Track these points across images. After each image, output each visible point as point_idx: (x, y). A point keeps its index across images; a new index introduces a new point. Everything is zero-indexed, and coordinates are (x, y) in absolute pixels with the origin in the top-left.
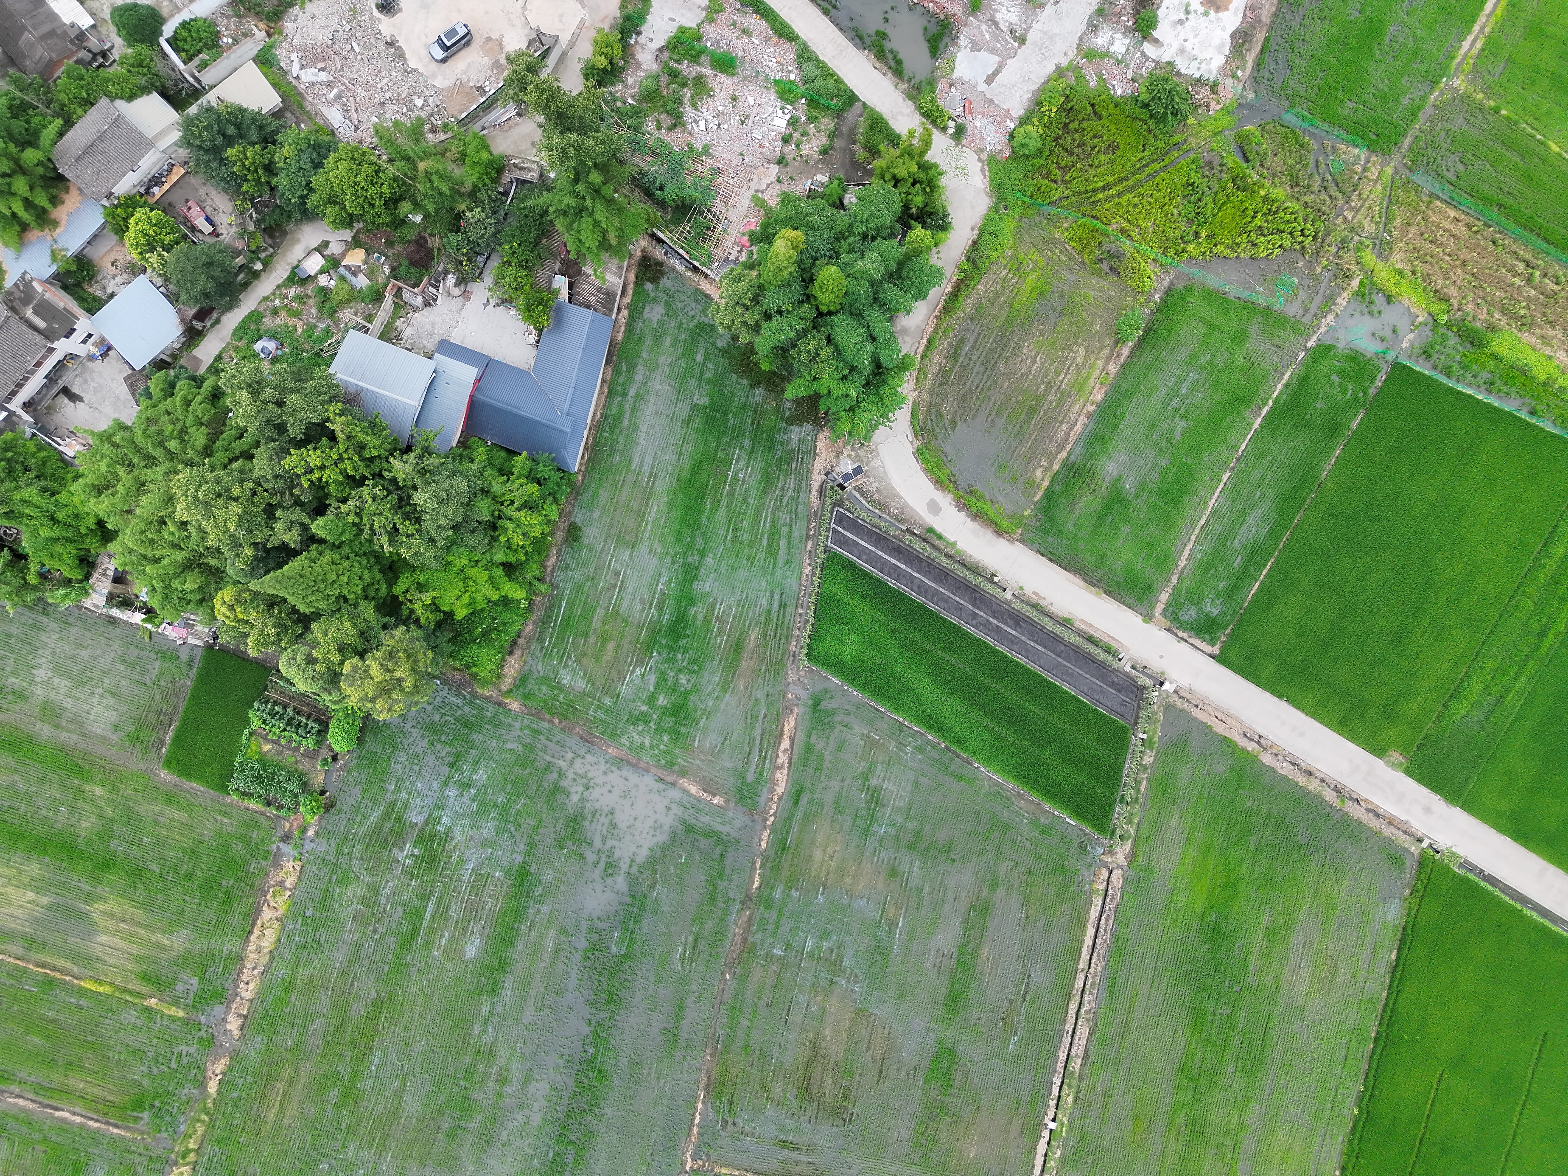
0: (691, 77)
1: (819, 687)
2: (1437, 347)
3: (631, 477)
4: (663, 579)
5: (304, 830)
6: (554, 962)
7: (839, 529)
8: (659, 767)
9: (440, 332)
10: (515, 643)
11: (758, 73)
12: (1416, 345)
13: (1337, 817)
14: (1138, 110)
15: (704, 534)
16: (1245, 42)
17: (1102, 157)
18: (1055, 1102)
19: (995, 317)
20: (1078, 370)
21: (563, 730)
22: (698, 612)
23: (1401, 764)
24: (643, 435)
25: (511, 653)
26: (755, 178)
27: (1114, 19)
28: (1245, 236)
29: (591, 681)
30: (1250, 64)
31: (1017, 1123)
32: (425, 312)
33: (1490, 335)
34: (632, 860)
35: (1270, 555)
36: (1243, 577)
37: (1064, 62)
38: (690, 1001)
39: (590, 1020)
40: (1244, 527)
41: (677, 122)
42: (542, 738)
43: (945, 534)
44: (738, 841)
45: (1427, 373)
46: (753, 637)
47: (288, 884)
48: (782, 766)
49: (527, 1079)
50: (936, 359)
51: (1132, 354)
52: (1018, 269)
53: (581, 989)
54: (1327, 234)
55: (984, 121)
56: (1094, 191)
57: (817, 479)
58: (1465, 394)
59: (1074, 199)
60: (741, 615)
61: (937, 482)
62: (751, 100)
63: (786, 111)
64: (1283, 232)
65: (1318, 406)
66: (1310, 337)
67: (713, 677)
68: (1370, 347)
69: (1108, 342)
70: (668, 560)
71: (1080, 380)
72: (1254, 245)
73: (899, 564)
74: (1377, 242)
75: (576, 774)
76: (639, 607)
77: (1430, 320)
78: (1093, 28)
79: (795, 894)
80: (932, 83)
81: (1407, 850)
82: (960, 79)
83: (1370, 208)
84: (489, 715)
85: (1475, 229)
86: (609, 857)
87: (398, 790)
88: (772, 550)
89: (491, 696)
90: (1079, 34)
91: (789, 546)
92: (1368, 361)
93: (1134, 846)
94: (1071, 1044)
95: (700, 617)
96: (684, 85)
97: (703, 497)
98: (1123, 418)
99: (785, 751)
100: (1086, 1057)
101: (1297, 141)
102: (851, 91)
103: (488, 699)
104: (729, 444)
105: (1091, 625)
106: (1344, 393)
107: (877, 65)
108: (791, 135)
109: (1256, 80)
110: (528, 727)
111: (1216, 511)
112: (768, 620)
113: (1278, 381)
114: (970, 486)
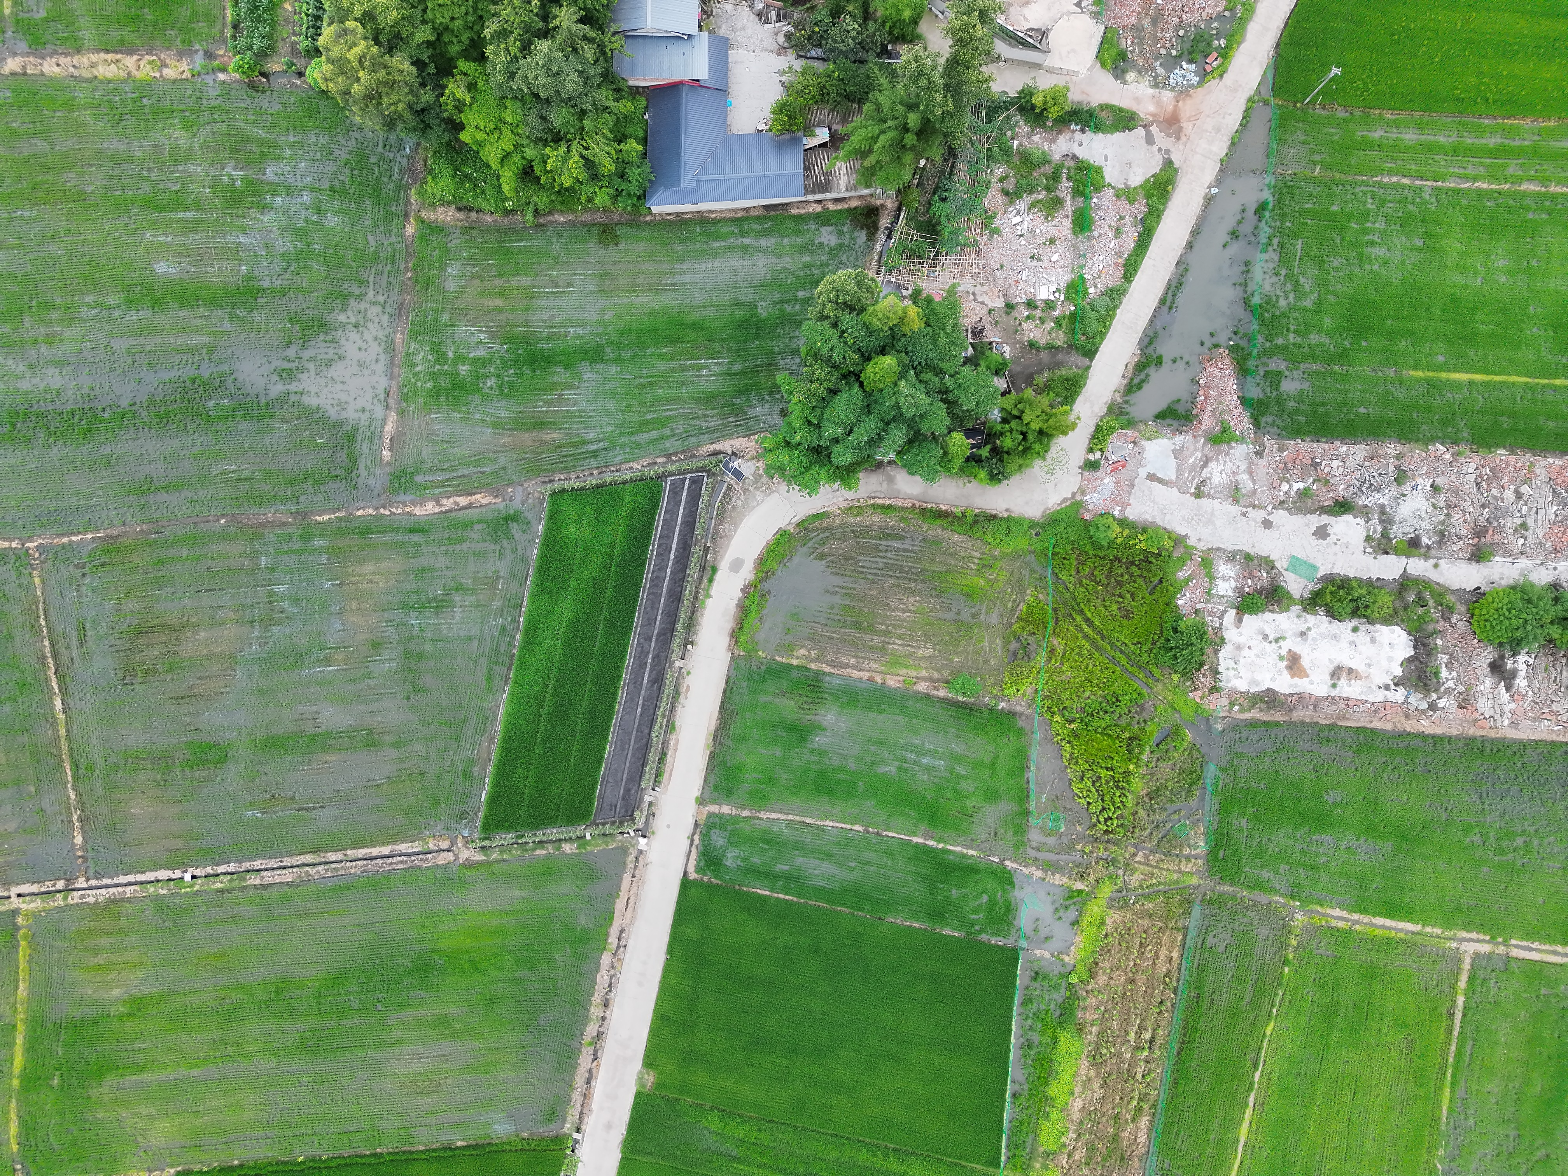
0: (1058, 193)
1: (530, 516)
2: (1045, 983)
3: (666, 267)
4: (580, 331)
5: (223, 70)
6: (179, 352)
7: (687, 482)
8: (399, 388)
9: (739, 37)
10: (470, 211)
11: (1084, 255)
12: (1042, 963)
13: (575, 1044)
14: (1168, 625)
15: (635, 355)
16: (1267, 702)
17: (1114, 607)
18: (211, 872)
19: (933, 561)
20: (911, 655)
21: (403, 283)
22: (560, 375)
23: (644, 1086)
24: (710, 265)
25: (459, 209)
26: (986, 288)
27: (1246, 574)
28: (1087, 766)
29: (459, 295)
30: (1248, 715)
31: (179, 843)
32: (753, 17)
33: (1074, 1029)
34: (302, 393)
35: (799, 896)
36: (768, 876)
37: (1191, 542)
38: (187, 493)
39: (135, 404)
40: (817, 862)
41: (1011, 196)
42: (389, 267)
43: (715, 584)
44: (355, 487)
45: (1018, 982)
46: (555, 436)
47: (166, 72)
48: (441, 506)
49: (59, 364)
50: (875, 519)
51: (942, 700)
52: (985, 566)
53: (161, 386)
54: (1115, 844)
55: (1112, 485)
56: (1081, 612)
57: (725, 445)
58: (1011, 1025)
59: (1067, 595)
60: (572, 417)
61: (761, 559)
62: (1055, 258)
63: (1057, 295)
64: (1103, 800)
65: (954, 891)
66: (1015, 861)
67: (503, 410)
68: (1024, 919)
69: (946, 673)
70: (600, 330)
71: (901, 660)
72: (1082, 779)
73: (673, 552)
74: (1124, 892)
75: (366, 310)
76: (546, 317)
77: (1069, 969)
78: (1231, 557)
79: (324, 559)
80: (1130, 424)
81: (564, 1121)
82: (1144, 449)
83: (1153, 875)
84: (393, 209)
85: (1167, 979)
86: (297, 369)
87: (292, 146)
88: (644, 425)
89: (411, 204)
90: (1222, 546)
91: (651, 441)
92: (1010, 924)
93: (481, 863)
94: (273, 869)
95: (556, 379)
96: (1048, 189)
97: (671, 342)
98: (880, 712)
99: (456, 503)
100: (265, 887)
101: (1191, 785)
102: (1097, 350)
103: (408, 202)
104: (729, 350)
105: (676, 750)
106: (975, 911)
107: (1130, 367)
108: (1036, 308)
109: (1235, 726)
110: (395, 251)
111: (823, 831)
112: (576, 445)
113: (962, 846)
114: (769, 592)
